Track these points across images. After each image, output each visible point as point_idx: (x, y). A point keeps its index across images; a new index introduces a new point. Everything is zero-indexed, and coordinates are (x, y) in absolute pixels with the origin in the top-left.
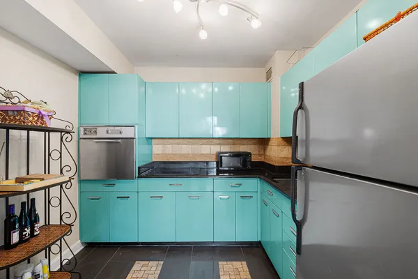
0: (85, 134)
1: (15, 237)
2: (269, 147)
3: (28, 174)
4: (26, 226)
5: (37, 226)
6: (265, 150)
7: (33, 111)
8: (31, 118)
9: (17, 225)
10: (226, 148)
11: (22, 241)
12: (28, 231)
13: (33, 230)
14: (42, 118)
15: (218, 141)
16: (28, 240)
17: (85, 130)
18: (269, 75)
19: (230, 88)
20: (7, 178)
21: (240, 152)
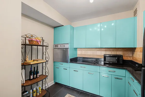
0: (55, 47)
1: (32, 77)
2: (135, 53)
3: (37, 59)
4: (35, 74)
5: (38, 75)
6: (133, 54)
7: (35, 40)
8: (34, 42)
9: (32, 73)
10: (108, 53)
11: (34, 78)
12: (35, 76)
13: (37, 76)
14: (38, 42)
15: (105, 49)
16: (35, 78)
17: (55, 46)
18: (135, 13)
19: (113, 24)
20: (31, 60)
21: (117, 55)
